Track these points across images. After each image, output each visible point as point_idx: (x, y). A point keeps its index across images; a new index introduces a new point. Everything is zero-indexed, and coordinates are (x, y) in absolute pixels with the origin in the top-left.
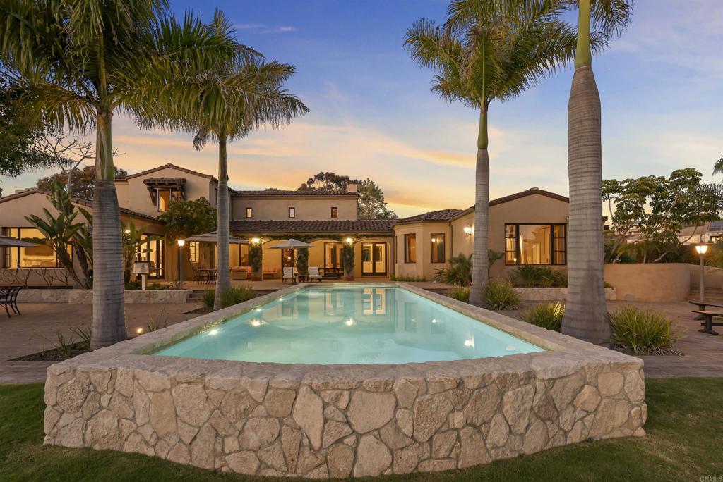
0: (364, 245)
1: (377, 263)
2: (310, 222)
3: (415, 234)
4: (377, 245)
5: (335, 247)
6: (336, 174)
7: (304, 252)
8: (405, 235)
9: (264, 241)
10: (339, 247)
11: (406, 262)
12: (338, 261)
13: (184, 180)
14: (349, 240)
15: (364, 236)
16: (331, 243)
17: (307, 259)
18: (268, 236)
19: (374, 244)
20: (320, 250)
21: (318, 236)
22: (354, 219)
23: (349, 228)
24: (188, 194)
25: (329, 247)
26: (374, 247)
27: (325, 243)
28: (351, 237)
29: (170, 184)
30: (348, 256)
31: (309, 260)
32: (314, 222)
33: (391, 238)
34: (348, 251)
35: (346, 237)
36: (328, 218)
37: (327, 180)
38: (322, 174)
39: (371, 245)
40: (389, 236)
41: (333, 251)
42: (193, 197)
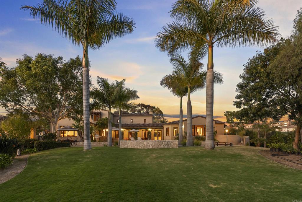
0: (155, 131)
1: (159, 137)
2: (137, 124)
3: (169, 128)
4: (159, 131)
5: (145, 132)
6: (145, 104)
7: (136, 133)
8: (166, 128)
9: (124, 130)
10: (147, 132)
11: (166, 136)
12: (146, 137)
13: (101, 112)
14: (150, 130)
15: (154, 128)
16: (144, 131)
17: (137, 135)
18: (125, 128)
19: (158, 131)
20: (141, 133)
21: (140, 128)
22: (152, 123)
23: (149, 126)
24: (102, 116)
25: (144, 132)
26: (158, 132)
27: (142, 131)
28: (151, 128)
29: (97, 113)
30: (149, 135)
31: (138, 136)
32: (139, 124)
33: (162, 129)
34: (150, 133)
35: (149, 129)
36: (143, 123)
37: (141, 107)
38: (139, 104)
39: (157, 131)
40: (162, 128)
41: (145, 133)
42: (104, 117)
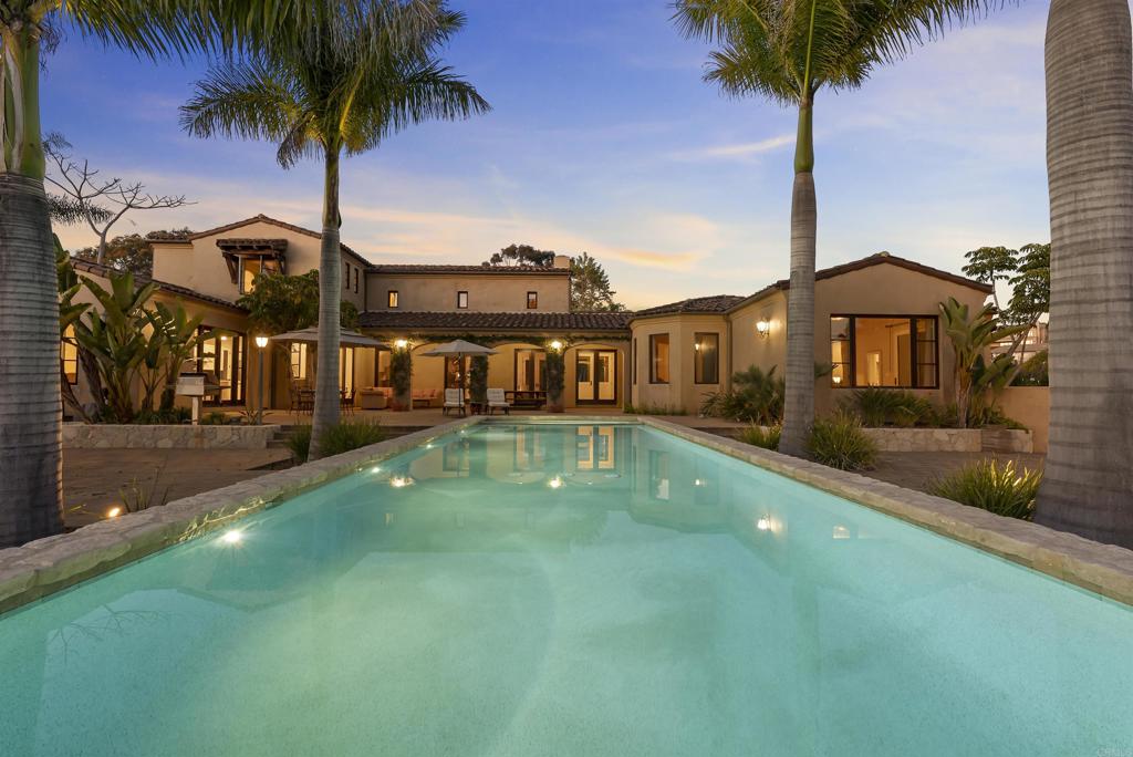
0: (581, 355)
1: (601, 384)
2: (492, 314)
3: (668, 334)
4: (601, 354)
5: (532, 358)
6: (536, 249)
7: (481, 363)
8: (651, 336)
9: (414, 344)
10: (540, 357)
11: (651, 382)
12: (537, 380)
13: (285, 242)
14: (556, 345)
15: (582, 338)
16: (527, 348)
17: (486, 376)
18: (421, 337)
19: (597, 352)
20: (508, 362)
21: (505, 338)
22: (564, 311)
23: (556, 324)
24: (290, 265)
25: (523, 358)
26: (597, 357)
27: (517, 350)
28: (560, 339)
29: (261, 248)
30: (554, 372)
31: (489, 378)
32: (499, 315)
33: (625, 343)
34: (555, 362)
35: (551, 339)
36: (522, 310)
37: (521, 257)
38: (513, 247)
39: (592, 355)
40: (623, 339)
41: (530, 365)
42: (300, 270)
